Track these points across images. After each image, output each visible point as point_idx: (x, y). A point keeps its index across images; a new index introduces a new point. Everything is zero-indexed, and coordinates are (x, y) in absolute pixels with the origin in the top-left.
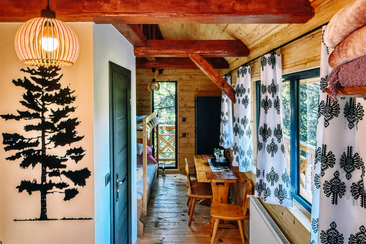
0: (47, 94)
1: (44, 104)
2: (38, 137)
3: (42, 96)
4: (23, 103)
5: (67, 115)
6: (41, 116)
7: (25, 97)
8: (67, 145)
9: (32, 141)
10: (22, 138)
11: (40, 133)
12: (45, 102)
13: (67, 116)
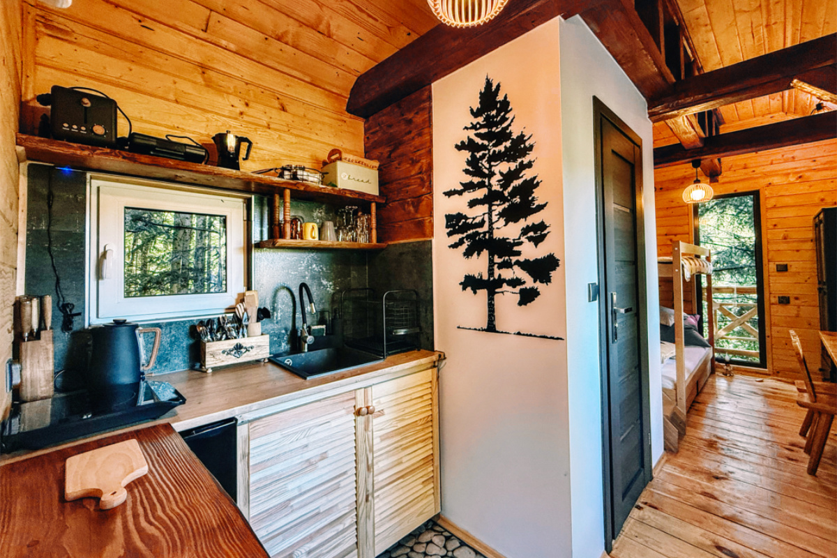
0: (494, 151)
1: (491, 166)
2: (484, 214)
3: (487, 156)
4: (467, 171)
5: (521, 175)
6: (487, 184)
7: (469, 163)
8: (522, 220)
9: (477, 221)
10: (466, 218)
11: (485, 208)
12: (493, 163)
13: (522, 177)
